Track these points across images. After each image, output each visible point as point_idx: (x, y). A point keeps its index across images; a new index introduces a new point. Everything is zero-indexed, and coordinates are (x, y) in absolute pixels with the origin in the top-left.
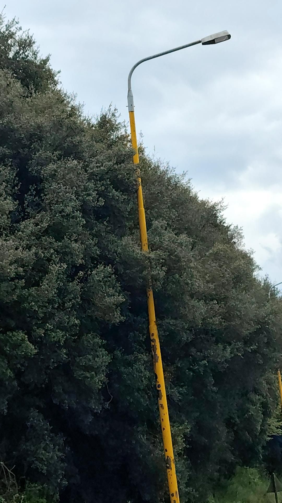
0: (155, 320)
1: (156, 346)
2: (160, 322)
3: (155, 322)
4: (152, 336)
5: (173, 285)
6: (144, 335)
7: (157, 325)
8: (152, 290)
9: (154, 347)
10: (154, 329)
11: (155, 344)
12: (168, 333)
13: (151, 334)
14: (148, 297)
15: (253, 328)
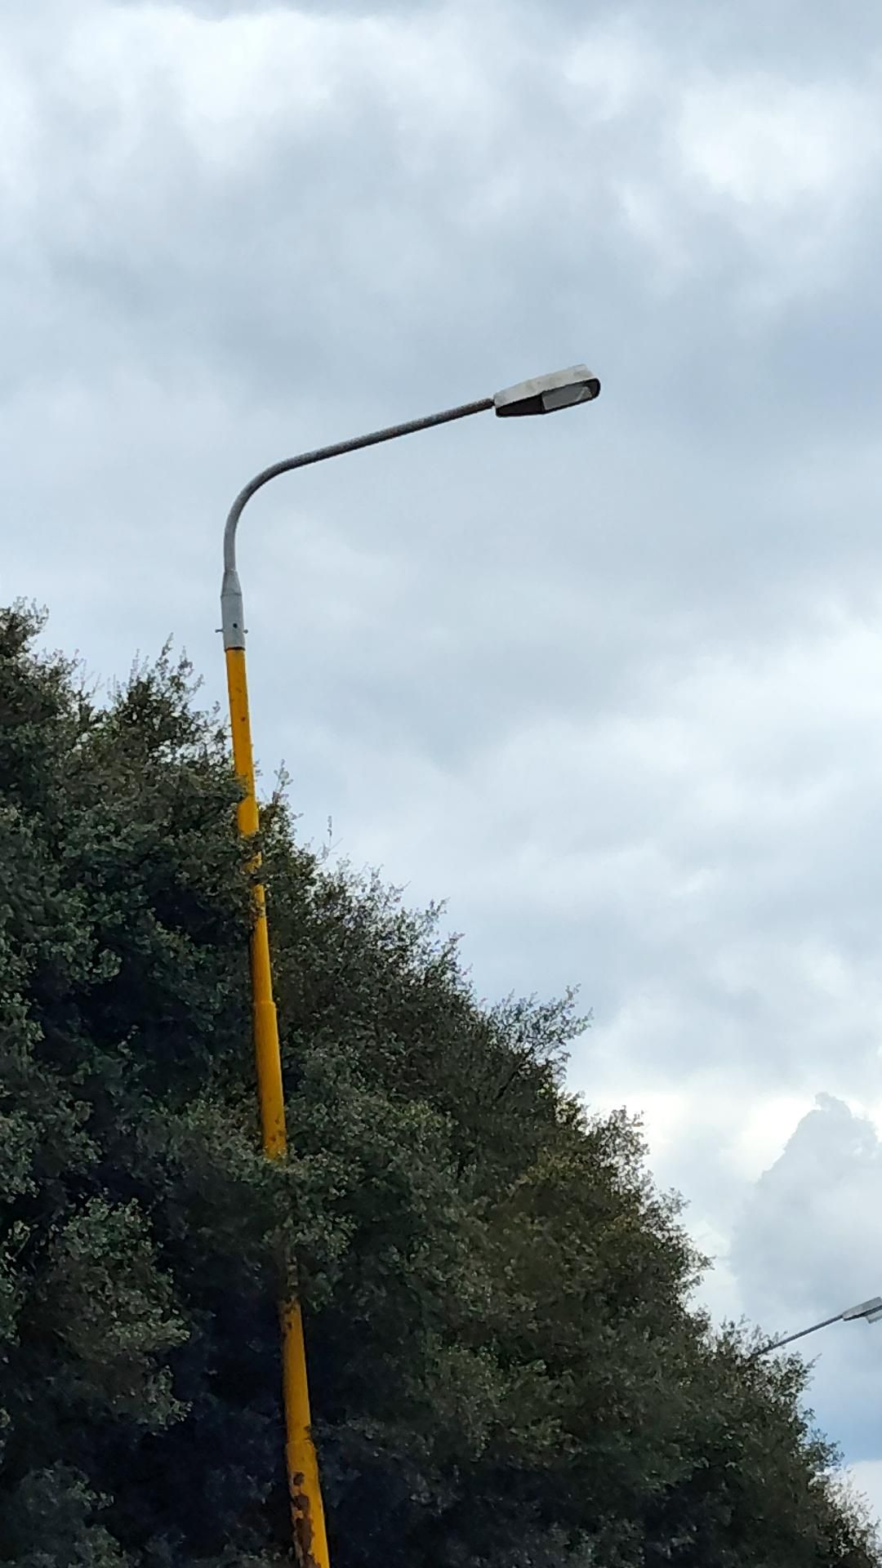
0: (308, 1422)
1: (310, 1522)
2: (327, 1431)
3: (306, 1428)
4: (295, 1484)
5: (379, 1288)
6: (263, 1479)
7: (316, 1441)
8: (298, 1307)
9: (304, 1526)
10: (303, 1458)
11: (305, 1515)
12: (357, 1473)
13: (293, 1477)
14: (285, 1335)
15: (682, 1470)
